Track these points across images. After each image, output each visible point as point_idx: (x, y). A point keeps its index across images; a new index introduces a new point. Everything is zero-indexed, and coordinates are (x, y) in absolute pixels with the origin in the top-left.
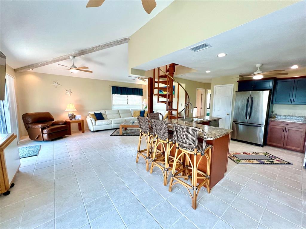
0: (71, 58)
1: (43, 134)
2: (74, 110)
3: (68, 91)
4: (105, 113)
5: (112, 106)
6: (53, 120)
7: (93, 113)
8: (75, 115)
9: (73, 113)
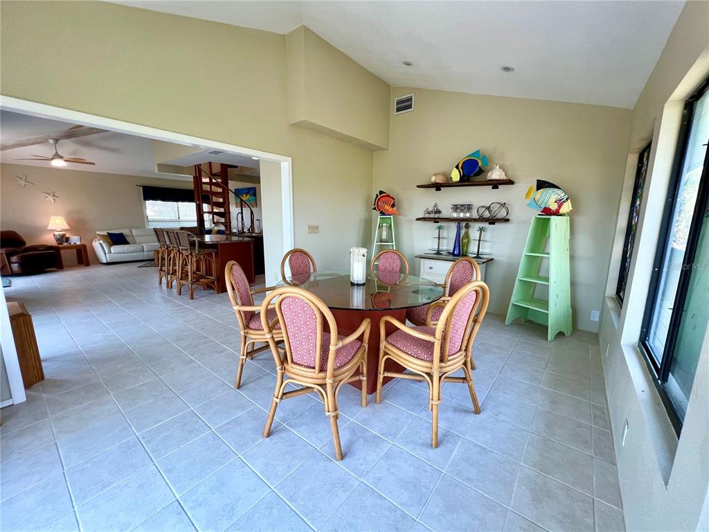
0: (51, 141)
1: (10, 263)
2: (64, 228)
3: (49, 194)
4: (130, 234)
5: (146, 222)
6: (24, 243)
7: (105, 233)
8: (67, 236)
9: (64, 233)
